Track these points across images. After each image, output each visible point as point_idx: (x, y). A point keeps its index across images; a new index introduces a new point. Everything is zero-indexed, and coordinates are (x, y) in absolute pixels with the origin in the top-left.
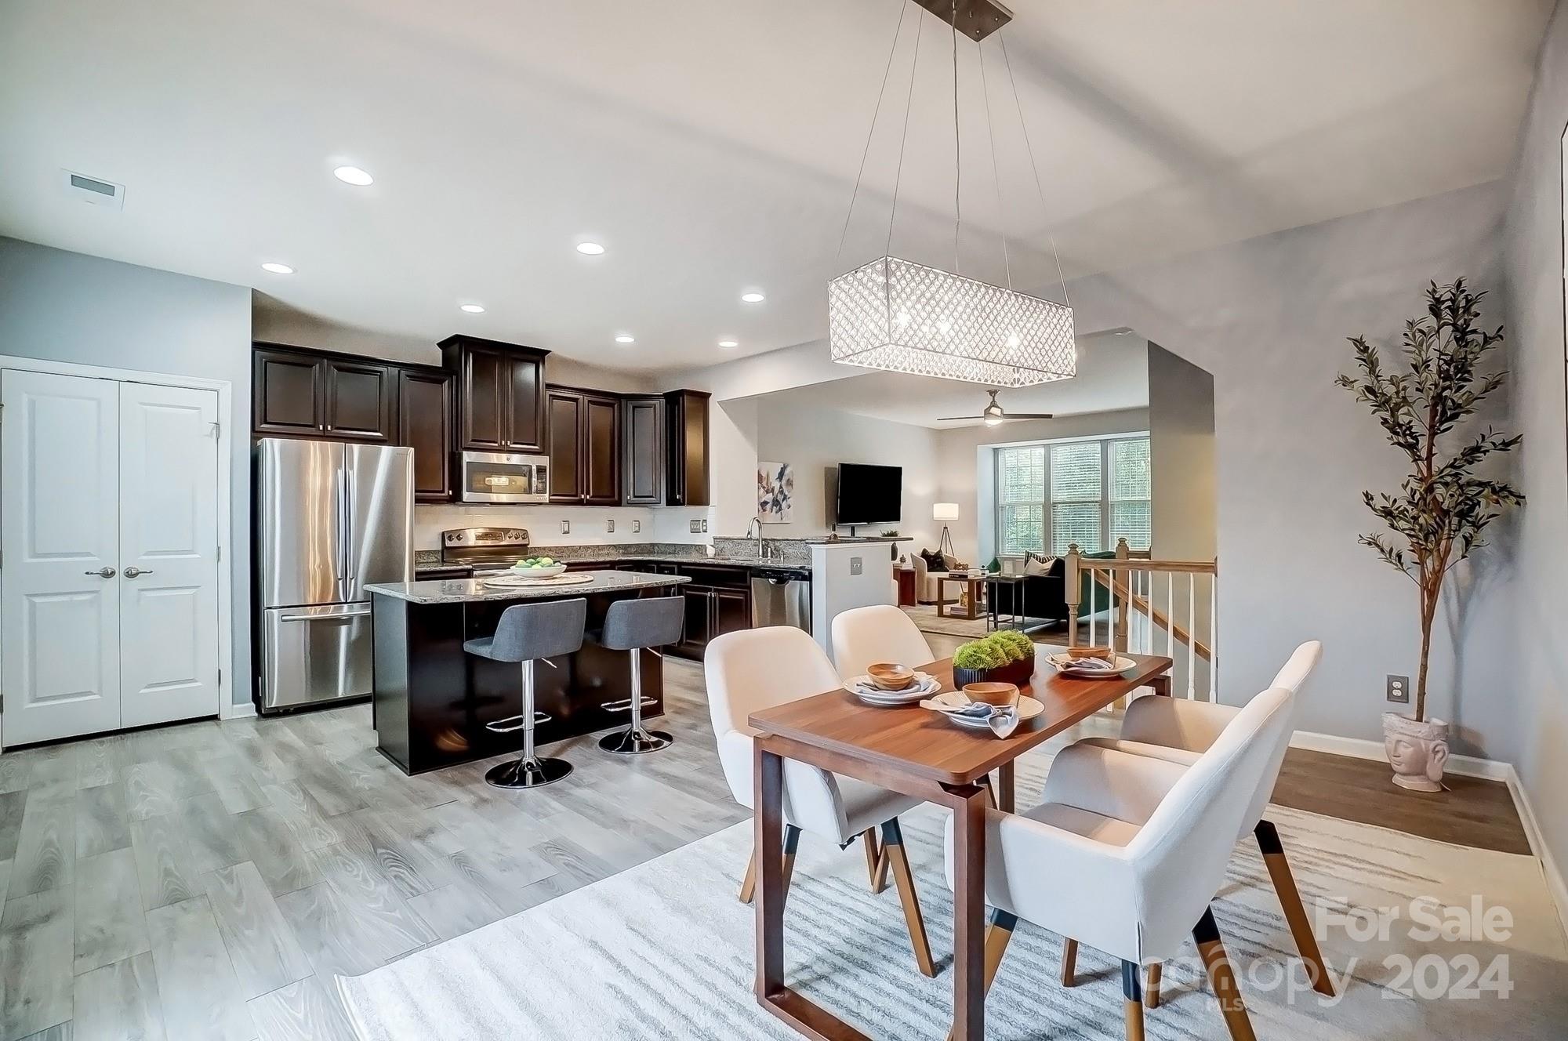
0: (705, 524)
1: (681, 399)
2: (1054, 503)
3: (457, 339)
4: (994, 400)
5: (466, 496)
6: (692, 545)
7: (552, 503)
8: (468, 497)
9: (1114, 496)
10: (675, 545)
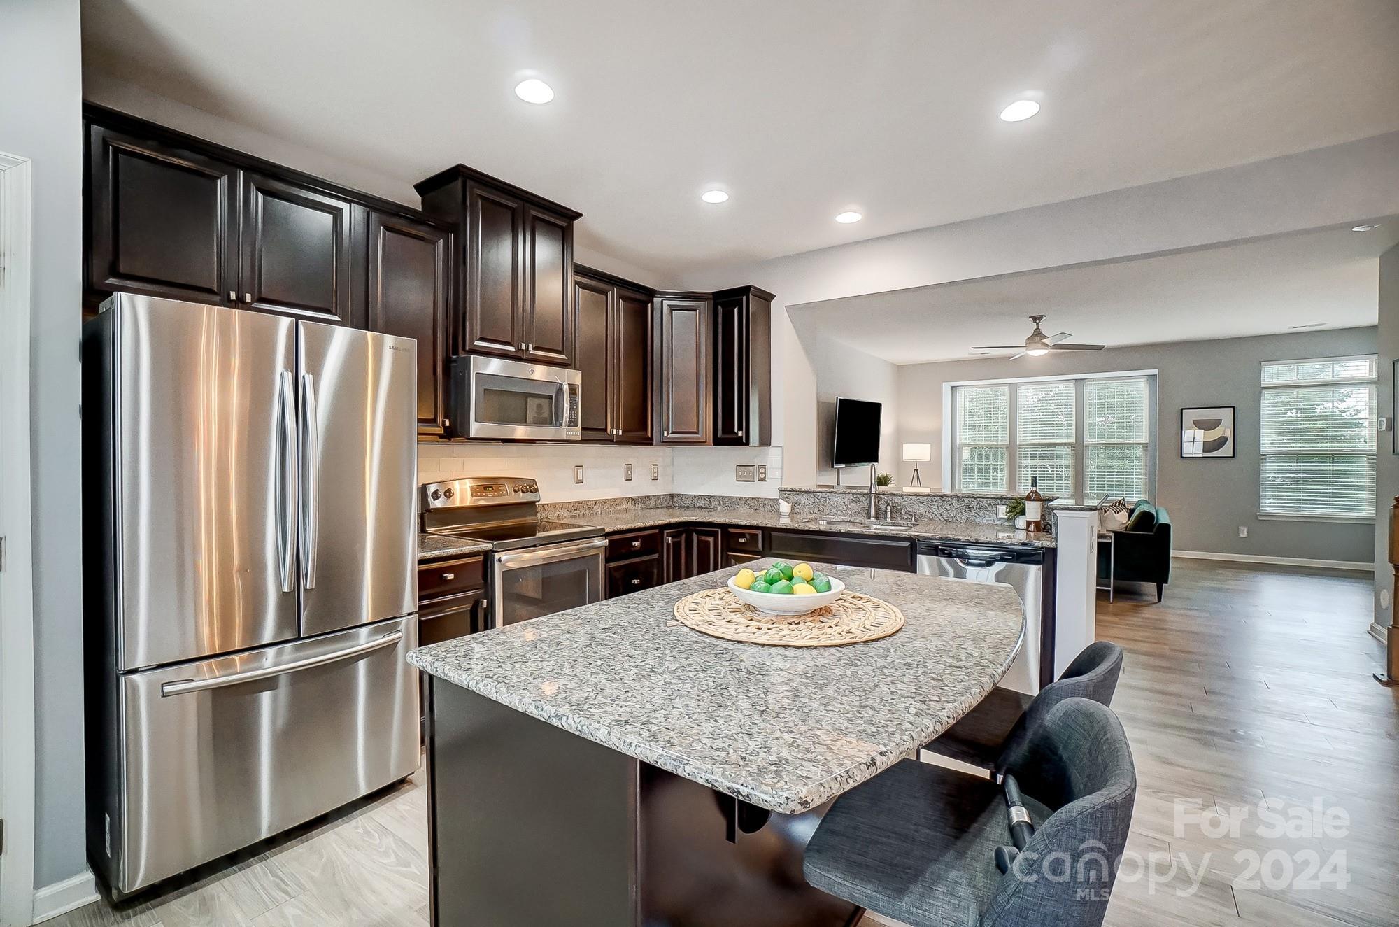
0: (762, 470)
1: (744, 298)
2: (1020, 445)
3: (459, 174)
4: (1038, 328)
5: (475, 428)
6: (740, 498)
7: (584, 441)
8: (478, 431)
9: (1088, 439)
10: (710, 497)
